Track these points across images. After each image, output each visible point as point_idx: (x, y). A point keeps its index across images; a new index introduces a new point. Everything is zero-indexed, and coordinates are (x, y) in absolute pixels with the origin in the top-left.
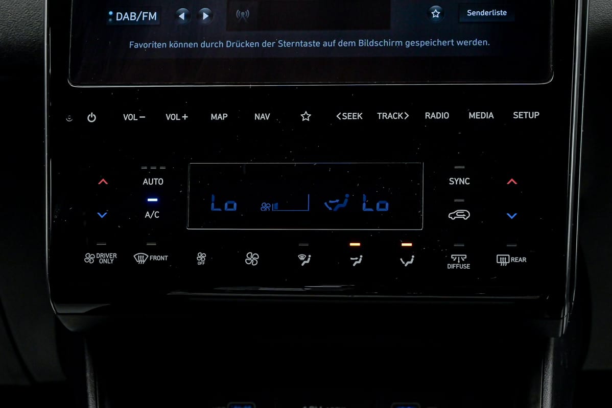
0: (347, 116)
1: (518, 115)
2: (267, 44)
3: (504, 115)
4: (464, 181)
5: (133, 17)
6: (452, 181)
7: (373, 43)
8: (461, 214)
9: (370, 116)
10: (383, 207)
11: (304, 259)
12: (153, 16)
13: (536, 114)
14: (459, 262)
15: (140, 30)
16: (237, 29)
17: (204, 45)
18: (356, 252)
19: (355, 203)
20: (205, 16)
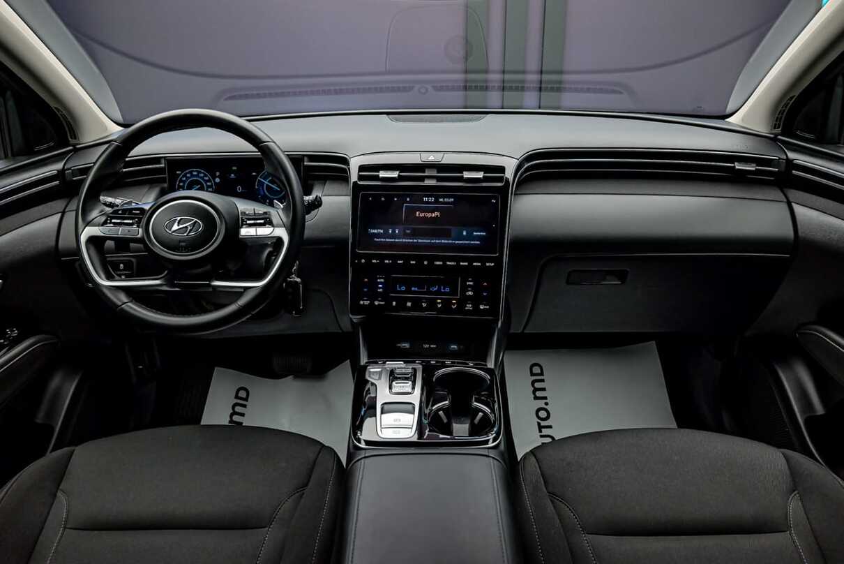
0: (438, 263)
1: (488, 264)
2: (415, 241)
3: (483, 264)
4: (471, 283)
5: (376, 231)
6: (468, 283)
7: (446, 241)
8: (470, 293)
9: (444, 263)
10: (447, 290)
11: (424, 305)
12: (382, 231)
13: (493, 264)
14: (469, 307)
15: (378, 235)
16: (406, 236)
17: (397, 240)
18: (439, 303)
19: (439, 288)
20: (397, 232)
